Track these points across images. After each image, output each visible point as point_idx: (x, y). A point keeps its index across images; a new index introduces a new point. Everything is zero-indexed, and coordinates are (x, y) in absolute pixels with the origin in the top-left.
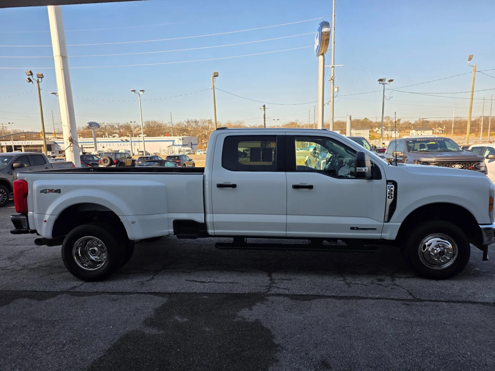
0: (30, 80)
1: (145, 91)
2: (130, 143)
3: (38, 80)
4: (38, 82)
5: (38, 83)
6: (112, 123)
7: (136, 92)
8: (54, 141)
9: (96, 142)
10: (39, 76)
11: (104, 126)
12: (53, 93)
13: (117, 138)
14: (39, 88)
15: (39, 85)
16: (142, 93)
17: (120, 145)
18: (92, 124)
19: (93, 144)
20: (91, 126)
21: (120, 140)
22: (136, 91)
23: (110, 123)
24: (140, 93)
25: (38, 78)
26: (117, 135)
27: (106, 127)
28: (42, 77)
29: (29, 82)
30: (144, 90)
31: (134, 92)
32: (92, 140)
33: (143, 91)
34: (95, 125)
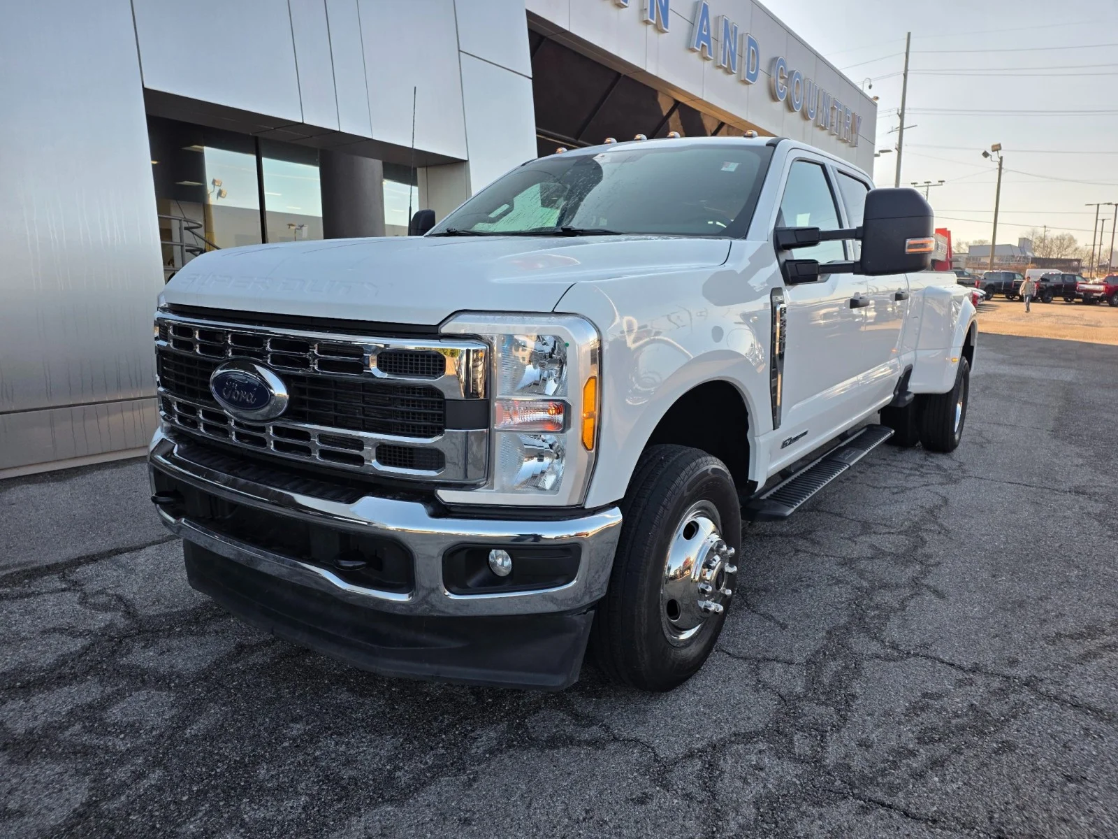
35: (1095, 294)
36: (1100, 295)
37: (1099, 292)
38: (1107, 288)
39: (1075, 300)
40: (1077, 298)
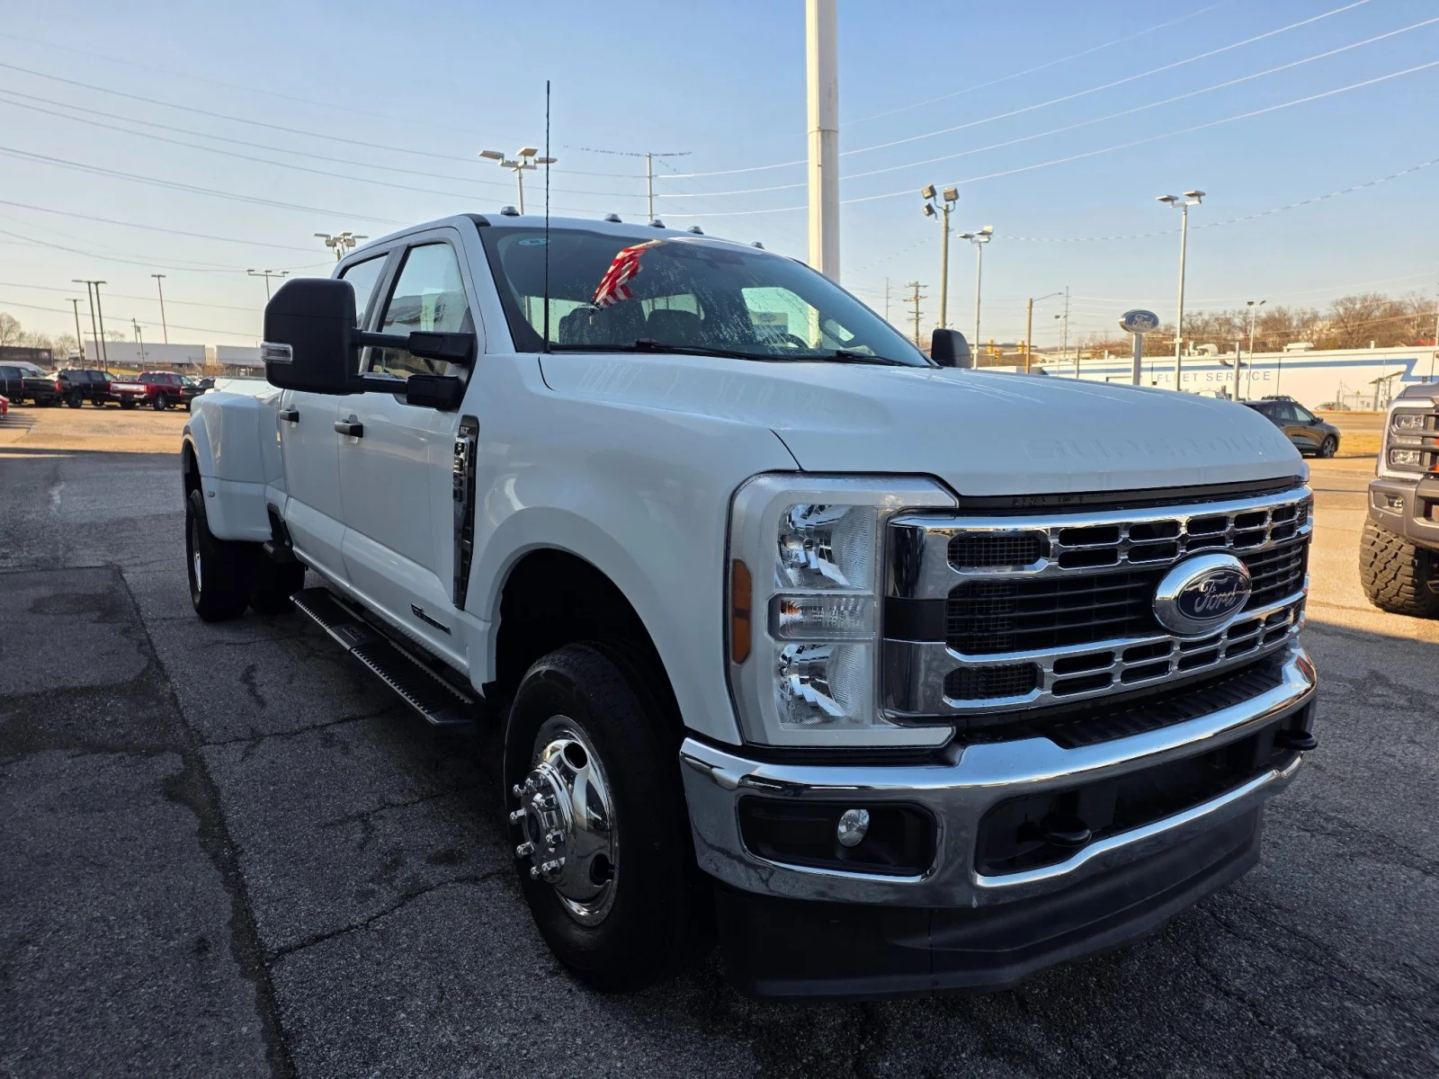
0: (930, 210)
1: (1204, 194)
2: (1233, 371)
3: (947, 206)
4: (947, 211)
5: (946, 215)
6: (1225, 312)
7: (1175, 202)
8: (1041, 368)
9: (1138, 370)
10: (948, 196)
11: (1199, 323)
12: (965, 237)
13: (1212, 358)
14: (947, 228)
15: (947, 220)
16: (1193, 202)
17: (1214, 376)
18: (1134, 316)
19: (1131, 374)
20: (1130, 324)
21: (1217, 363)
22: (1177, 199)
23: (1219, 311)
24: (1188, 203)
25: (947, 200)
26: (1212, 347)
27: (1207, 323)
28: (954, 197)
29: (928, 215)
30: (1200, 190)
31: (1170, 202)
32: (1129, 362)
33: (1197, 195)
34: (1145, 319)
35: (135, 396)
36: (142, 397)
37: (139, 393)
38: (148, 388)
39: (106, 403)
40: (108, 401)
